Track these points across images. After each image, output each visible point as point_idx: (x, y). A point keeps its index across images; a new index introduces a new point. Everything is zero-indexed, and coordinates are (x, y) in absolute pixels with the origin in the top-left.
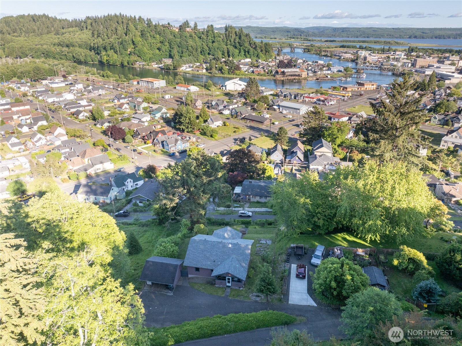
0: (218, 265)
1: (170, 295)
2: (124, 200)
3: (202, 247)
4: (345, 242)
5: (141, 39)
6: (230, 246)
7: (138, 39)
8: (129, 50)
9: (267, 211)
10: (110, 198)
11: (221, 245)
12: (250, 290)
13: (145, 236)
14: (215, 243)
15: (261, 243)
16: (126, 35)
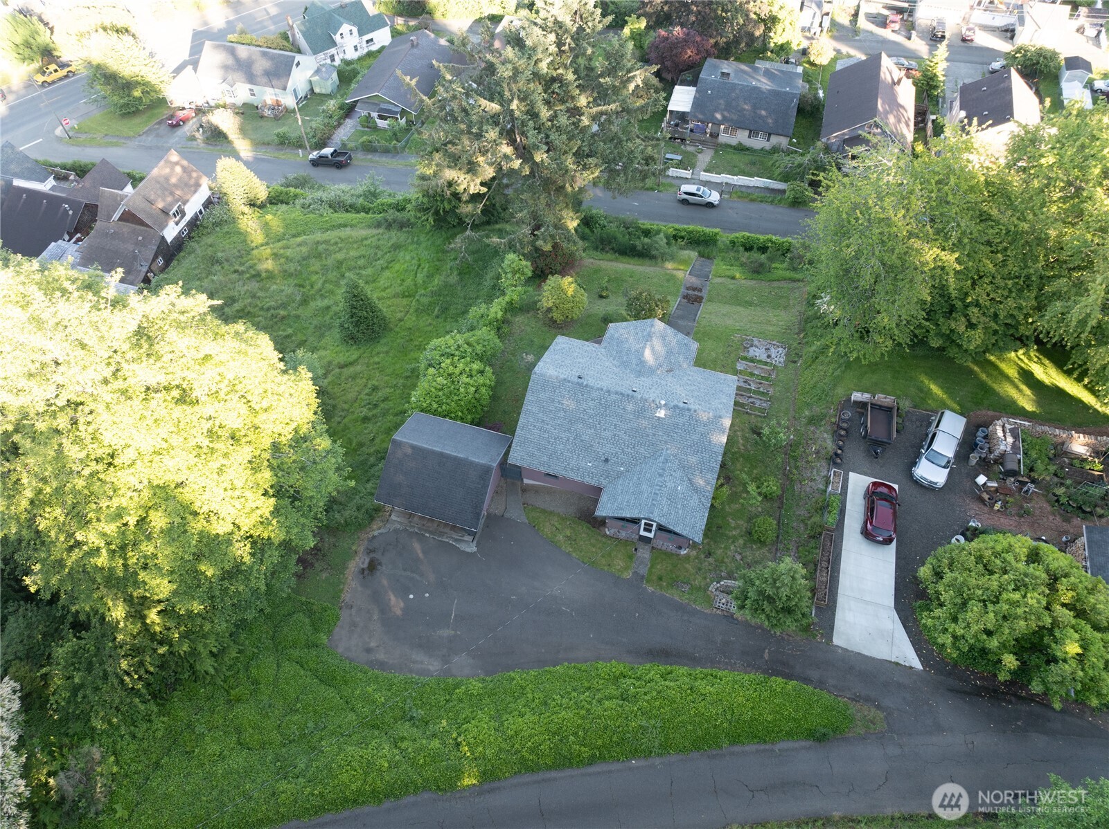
0: (619, 475)
1: (468, 550)
2: (332, 104)
3: (569, 403)
4: (1028, 391)
6: (661, 413)
9: (767, 189)
10: (295, 90)
11: (630, 407)
12: (710, 560)
13: (397, 266)
14: (614, 397)
15: (752, 360)
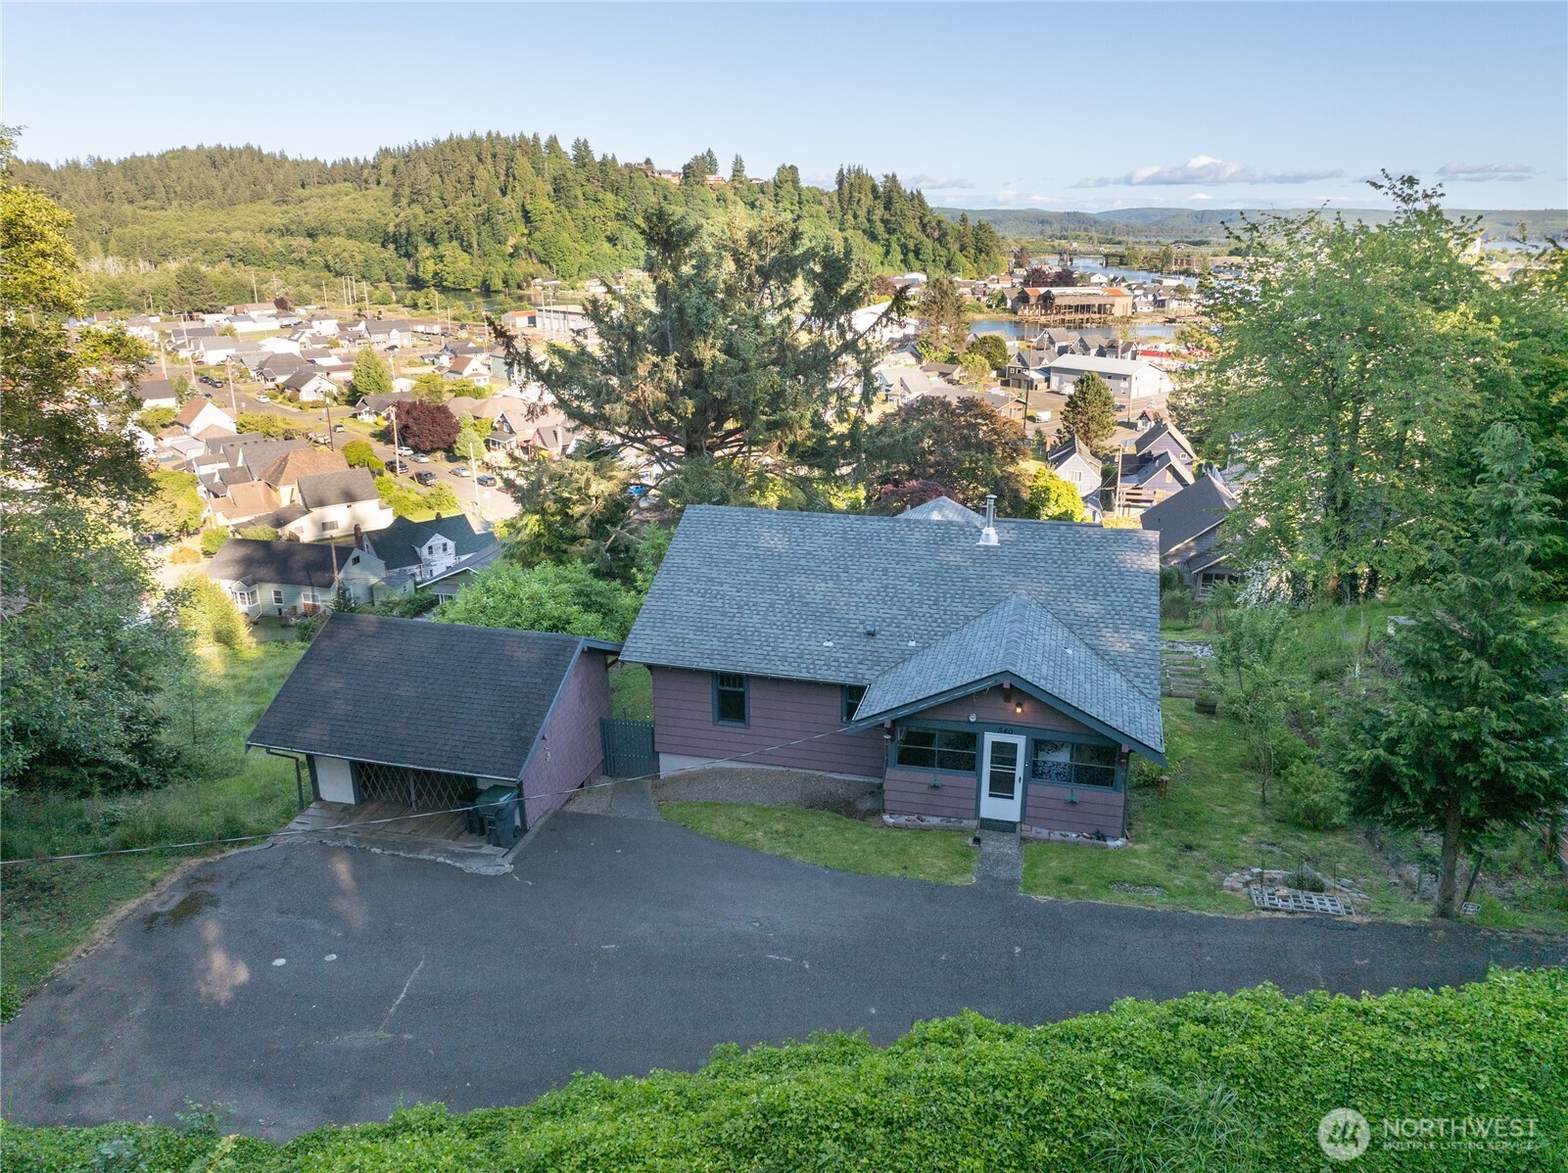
0: (907, 656)
1: (491, 871)
5: (552, 206)
6: (991, 540)
7: (543, 204)
8: (511, 241)
11: (916, 538)
12: (1195, 854)
14: (875, 526)
16: (504, 193)
